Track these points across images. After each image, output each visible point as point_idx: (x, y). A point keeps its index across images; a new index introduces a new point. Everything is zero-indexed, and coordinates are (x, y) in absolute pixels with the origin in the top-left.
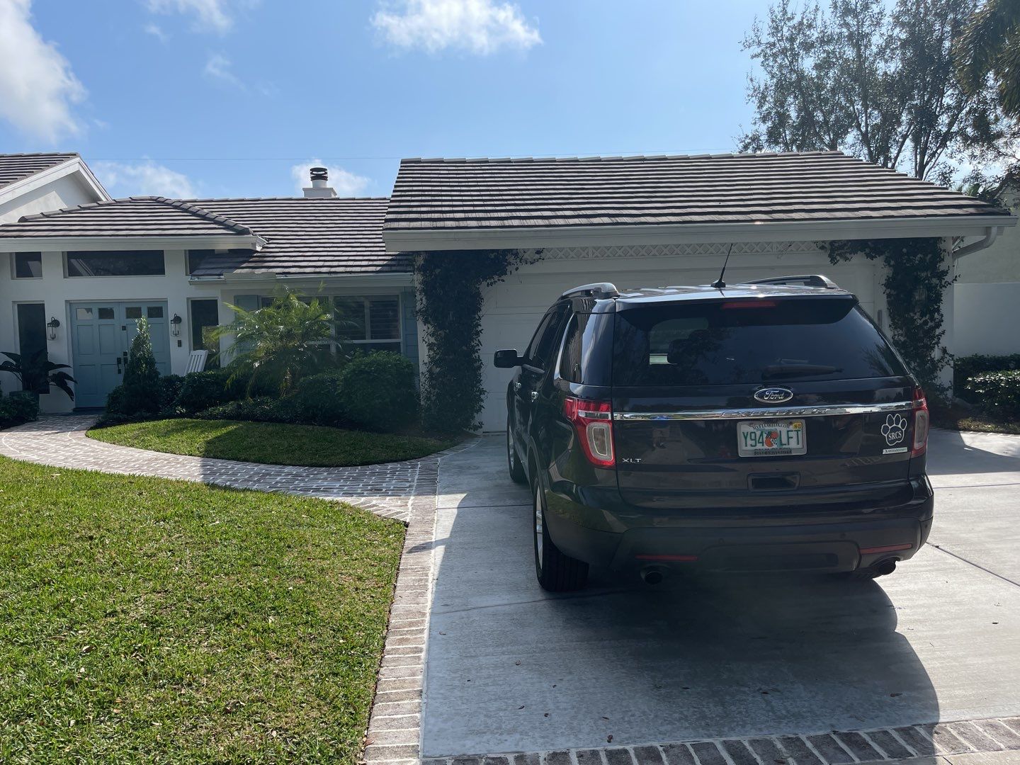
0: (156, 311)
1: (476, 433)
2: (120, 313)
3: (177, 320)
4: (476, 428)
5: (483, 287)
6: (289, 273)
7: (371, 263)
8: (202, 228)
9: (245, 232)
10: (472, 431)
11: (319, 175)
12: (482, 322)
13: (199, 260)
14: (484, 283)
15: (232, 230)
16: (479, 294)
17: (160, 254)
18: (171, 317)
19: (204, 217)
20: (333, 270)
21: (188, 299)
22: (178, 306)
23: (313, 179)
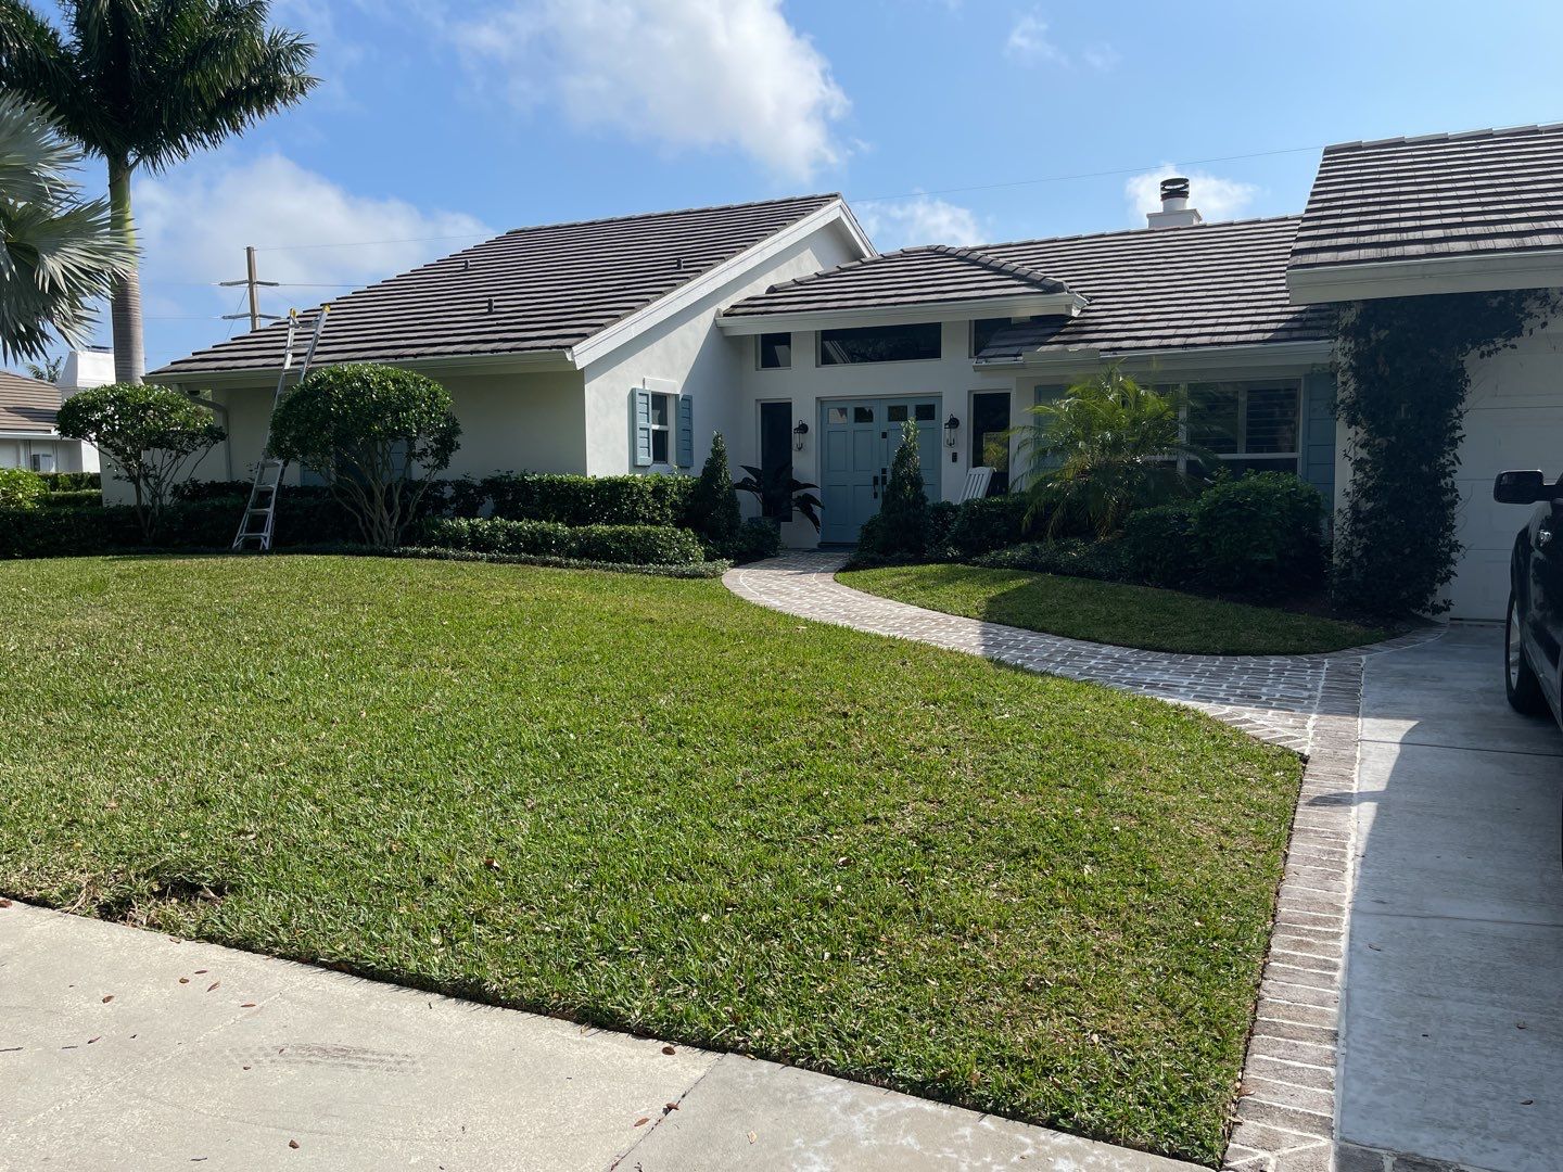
0: (926, 412)
1: (1438, 618)
2: (881, 414)
3: (954, 423)
4: (1437, 610)
5: (1471, 360)
6: (1120, 349)
7: (1255, 327)
8: (996, 287)
9: (1057, 288)
10: (1428, 615)
11: (1175, 190)
12: (1464, 423)
13: (990, 334)
14: (1475, 353)
15: (1037, 287)
16: (1463, 371)
17: (935, 329)
18: (946, 419)
19: (999, 270)
20: (1191, 340)
21: (970, 392)
22: (956, 405)
23: (1164, 197)
